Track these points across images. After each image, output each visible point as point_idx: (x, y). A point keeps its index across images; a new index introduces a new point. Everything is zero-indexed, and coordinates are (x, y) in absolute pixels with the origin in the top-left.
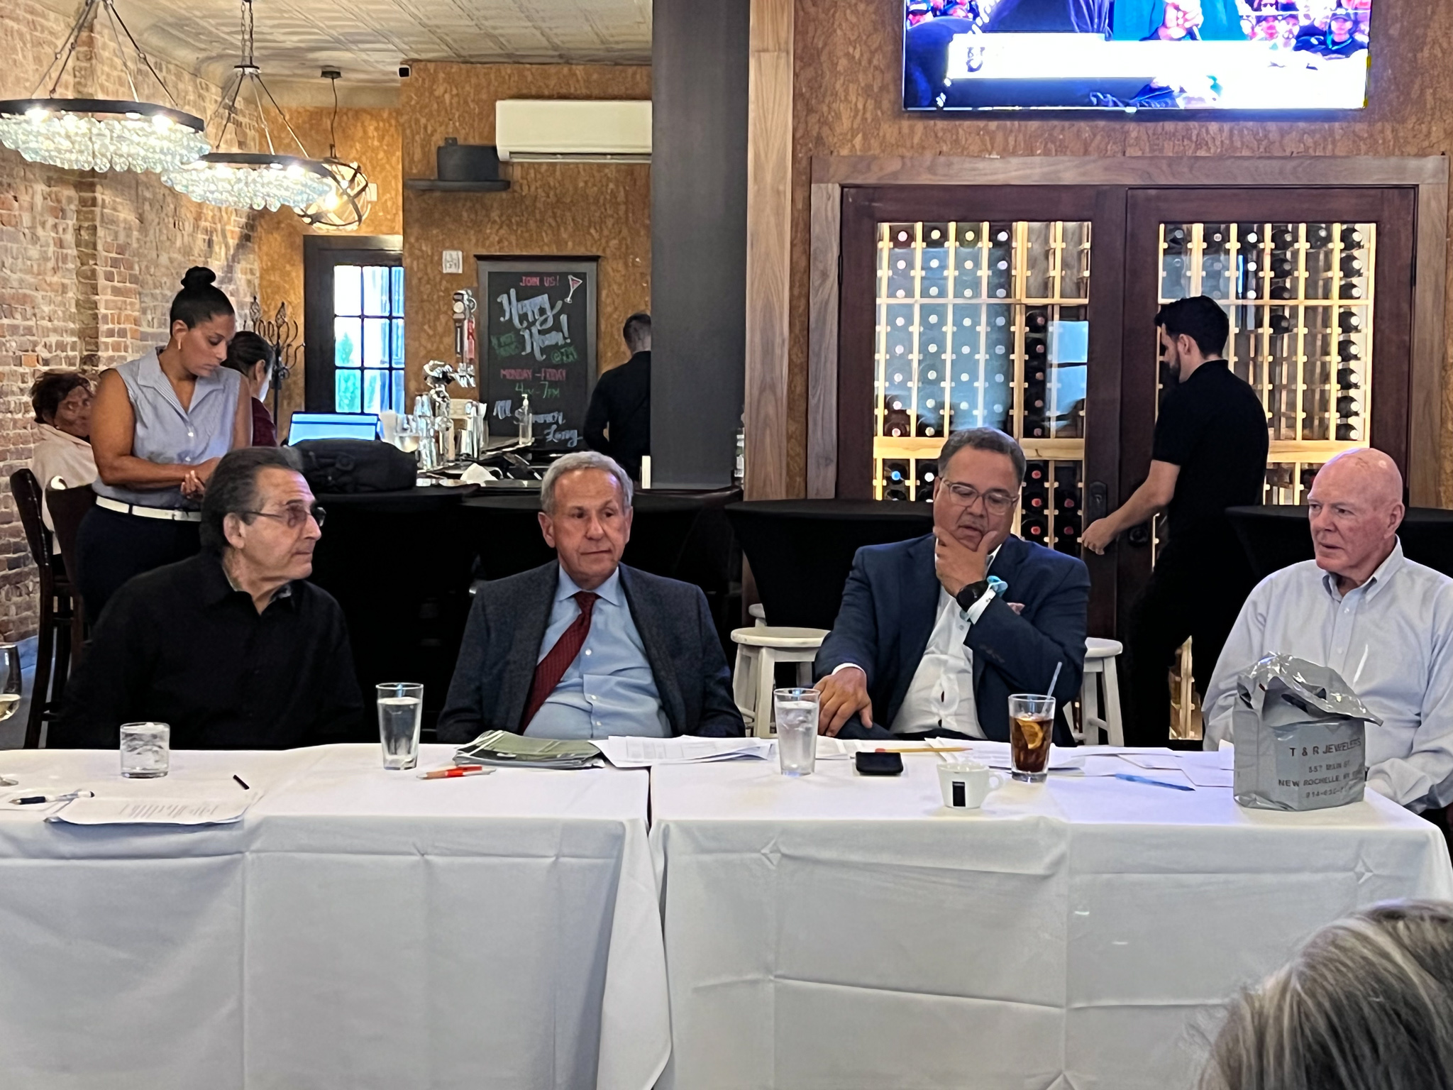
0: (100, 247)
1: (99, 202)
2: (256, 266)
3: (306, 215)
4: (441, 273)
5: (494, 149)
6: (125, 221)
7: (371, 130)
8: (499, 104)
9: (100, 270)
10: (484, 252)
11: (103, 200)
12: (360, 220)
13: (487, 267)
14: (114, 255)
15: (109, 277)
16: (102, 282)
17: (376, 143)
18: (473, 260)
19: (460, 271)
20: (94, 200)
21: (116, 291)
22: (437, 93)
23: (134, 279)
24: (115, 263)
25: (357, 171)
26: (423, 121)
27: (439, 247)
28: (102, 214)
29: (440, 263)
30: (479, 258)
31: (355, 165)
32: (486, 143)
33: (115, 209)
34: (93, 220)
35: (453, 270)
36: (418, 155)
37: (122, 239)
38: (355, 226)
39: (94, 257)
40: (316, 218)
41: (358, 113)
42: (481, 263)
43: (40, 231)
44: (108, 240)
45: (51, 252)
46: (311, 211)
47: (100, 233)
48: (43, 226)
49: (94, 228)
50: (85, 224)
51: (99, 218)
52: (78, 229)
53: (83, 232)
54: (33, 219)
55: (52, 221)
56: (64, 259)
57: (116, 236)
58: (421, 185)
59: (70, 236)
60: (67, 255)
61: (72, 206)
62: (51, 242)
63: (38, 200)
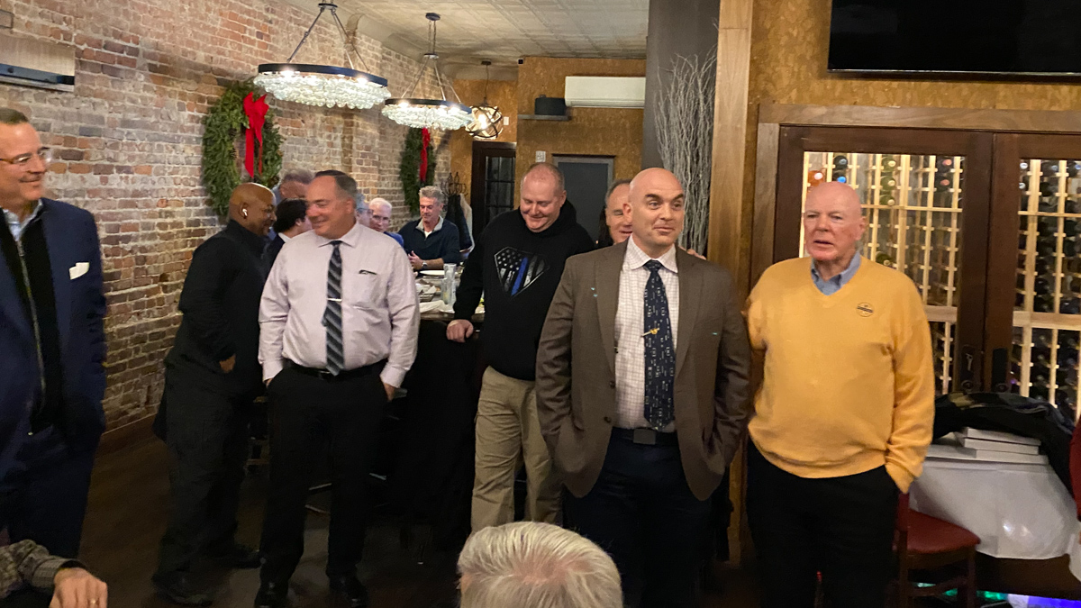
0: (354, 147)
1: (355, 124)
2: (450, 156)
3: (471, 132)
5: (563, 100)
6: (371, 133)
7: (507, 91)
8: (567, 78)
9: (354, 160)
10: (557, 153)
11: (358, 123)
12: (497, 135)
13: (558, 160)
14: (363, 151)
15: (360, 163)
16: (355, 165)
17: (510, 98)
18: (550, 156)
20: (352, 123)
21: (363, 170)
22: (537, 72)
23: (374, 163)
24: (364, 155)
25: (497, 110)
26: (529, 86)
27: (536, 149)
28: (357, 131)
29: (534, 157)
30: (554, 155)
31: (496, 108)
32: (560, 97)
33: (364, 127)
34: (351, 133)
36: (525, 103)
37: (369, 143)
38: (494, 138)
39: (351, 152)
40: (476, 133)
41: (502, 82)
42: (555, 158)
43: (319, 139)
44: (360, 143)
45: (325, 149)
46: (474, 130)
47: (355, 140)
48: (321, 136)
49: (352, 138)
50: (347, 135)
51: (354, 132)
52: (343, 138)
53: (346, 139)
54: (315, 132)
55: (327, 133)
56: (335, 153)
57: (365, 141)
58: (526, 117)
59: (338, 142)
60: (336, 151)
61: (342, 126)
62: (326, 144)
63: (318, 122)
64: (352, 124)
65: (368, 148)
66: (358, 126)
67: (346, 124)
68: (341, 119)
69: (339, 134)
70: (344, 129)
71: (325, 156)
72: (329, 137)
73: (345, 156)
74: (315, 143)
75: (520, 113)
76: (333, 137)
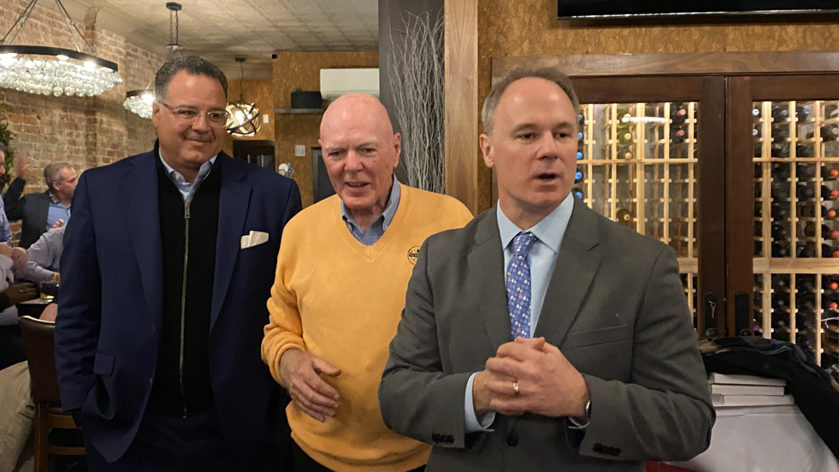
1: (98, 120)
4: (294, 156)
5: (319, 93)
6: (118, 131)
7: (265, 89)
8: (322, 71)
9: (100, 157)
11: (101, 120)
12: (255, 130)
13: (317, 153)
14: (110, 149)
17: (267, 95)
18: (310, 150)
19: (304, 155)
20: (95, 119)
22: (291, 67)
24: (111, 154)
25: (254, 107)
26: (284, 81)
27: (295, 143)
28: (100, 128)
29: (293, 151)
30: (313, 148)
31: (252, 104)
32: (316, 90)
33: (110, 125)
34: (95, 130)
35: (301, 155)
36: (282, 99)
37: (116, 140)
38: (252, 134)
39: (95, 150)
41: (258, 81)
42: (314, 151)
43: (58, 136)
44: (105, 140)
45: (66, 146)
46: (232, 127)
47: (99, 137)
48: (61, 133)
49: (95, 135)
50: (91, 133)
51: (98, 129)
52: (87, 136)
53: (89, 137)
54: (53, 130)
55: (67, 131)
56: (77, 151)
57: (112, 138)
58: (282, 111)
59: (82, 139)
60: (79, 150)
61: (84, 123)
62: (66, 142)
63: (57, 119)
64: (95, 121)
65: (114, 146)
66: (102, 122)
67: (89, 121)
68: (83, 116)
69: (82, 132)
70: (87, 127)
71: (66, 155)
72: (71, 134)
73: (89, 153)
74: (54, 140)
75: (276, 107)
76: (75, 134)
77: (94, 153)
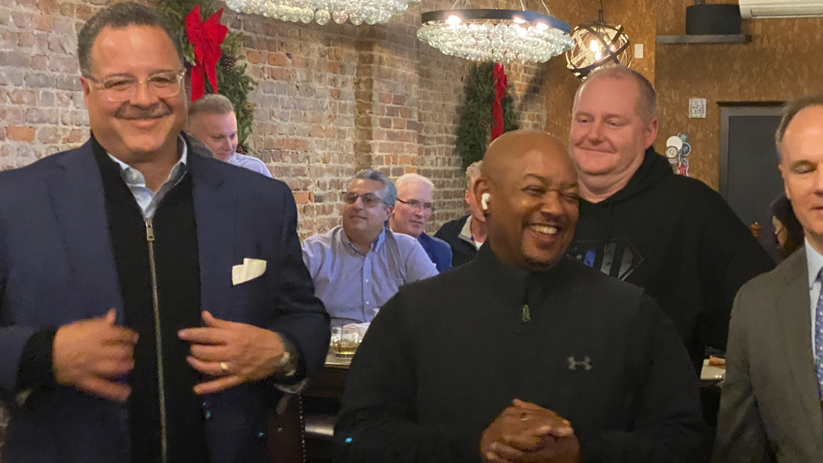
0: (375, 98)
1: (376, 58)
2: (544, 114)
4: (687, 117)
5: (736, 7)
6: (404, 75)
9: (376, 118)
10: (727, 100)
11: (381, 58)
13: (727, 112)
14: (391, 105)
15: (385, 123)
16: (377, 128)
17: (644, 10)
18: (716, 106)
19: (704, 116)
20: (371, 57)
21: (392, 136)
23: (411, 125)
24: (392, 112)
25: (620, 32)
27: (686, 95)
28: (379, 70)
29: (686, 109)
30: (721, 104)
31: (618, 27)
32: (730, 2)
33: (392, 65)
34: (371, 75)
35: (698, 116)
36: (670, 17)
37: (401, 90)
39: (370, 107)
42: (722, 108)
43: (316, 85)
44: (385, 91)
45: (327, 101)
47: (376, 85)
48: (320, 79)
49: (371, 82)
50: (364, 78)
51: (375, 73)
52: (357, 84)
53: (361, 85)
54: (309, 74)
55: (330, 75)
56: (343, 108)
57: (394, 88)
58: (670, 39)
59: (349, 89)
60: (345, 105)
61: (354, 63)
62: (328, 93)
63: (315, 57)
64: (371, 59)
65: (399, 100)
66: (381, 61)
67: (361, 58)
68: (353, 51)
69: (350, 77)
70: (358, 68)
71: (326, 114)
72: (334, 81)
73: (360, 113)
74: (310, 92)
75: (660, 33)
76: (340, 81)
77: (367, 111)
